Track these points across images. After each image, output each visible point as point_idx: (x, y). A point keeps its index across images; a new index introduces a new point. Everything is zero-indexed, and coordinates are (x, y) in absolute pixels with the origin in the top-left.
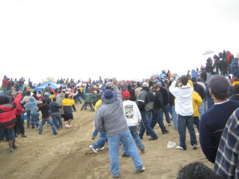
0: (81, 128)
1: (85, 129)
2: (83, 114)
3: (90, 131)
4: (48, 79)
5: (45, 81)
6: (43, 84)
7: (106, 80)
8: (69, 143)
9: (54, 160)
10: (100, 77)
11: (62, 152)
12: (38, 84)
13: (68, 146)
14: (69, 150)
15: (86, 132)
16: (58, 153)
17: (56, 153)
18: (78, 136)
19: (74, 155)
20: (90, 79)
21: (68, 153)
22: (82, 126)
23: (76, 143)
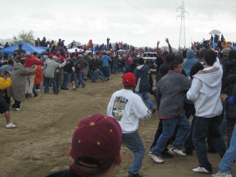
2: (73, 98)
4: (23, 36)
5: (18, 41)
6: (13, 45)
7: (117, 45)
9: (17, 170)
10: (108, 40)
12: (5, 43)
20: (91, 41)
23: (57, 146)
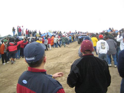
0: (62, 56)
1: (64, 57)
3: (66, 57)
8: (54, 62)
11: (49, 66)
13: (53, 64)
14: (53, 66)
15: (64, 58)
16: (47, 67)
17: (46, 67)
18: (59, 60)
19: (55, 68)
21: (52, 67)
22: (62, 55)
